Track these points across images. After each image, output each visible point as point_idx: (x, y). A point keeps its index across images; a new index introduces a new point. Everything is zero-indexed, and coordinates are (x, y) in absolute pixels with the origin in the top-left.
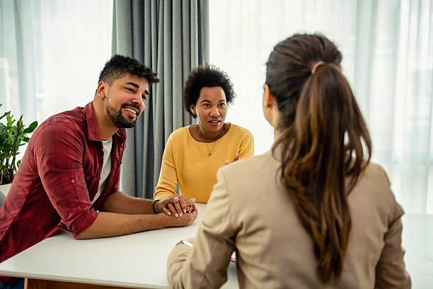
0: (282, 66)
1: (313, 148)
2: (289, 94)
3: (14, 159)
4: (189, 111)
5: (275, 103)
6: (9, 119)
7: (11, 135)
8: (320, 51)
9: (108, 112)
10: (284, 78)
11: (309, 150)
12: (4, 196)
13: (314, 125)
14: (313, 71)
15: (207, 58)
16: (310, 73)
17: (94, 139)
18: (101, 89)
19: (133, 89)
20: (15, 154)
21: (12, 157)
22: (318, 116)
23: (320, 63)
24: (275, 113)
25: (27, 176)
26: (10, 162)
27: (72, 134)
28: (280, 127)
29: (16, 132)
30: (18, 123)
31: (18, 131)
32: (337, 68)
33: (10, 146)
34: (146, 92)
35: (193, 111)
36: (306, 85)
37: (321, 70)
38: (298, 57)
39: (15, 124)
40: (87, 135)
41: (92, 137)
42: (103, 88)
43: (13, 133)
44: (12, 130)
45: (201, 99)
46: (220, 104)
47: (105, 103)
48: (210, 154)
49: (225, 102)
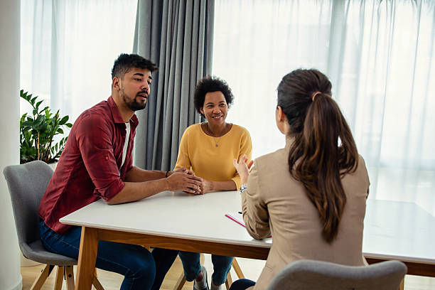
0: (291, 94)
1: (317, 151)
2: (297, 114)
4: (200, 112)
5: (286, 119)
6: (48, 112)
7: (49, 126)
8: (317, 84)
9: (125, 100)
10: (294, 103)
11: (314, 153)
12: (52, 171)
13: (317, 137)
14: (313, 99)
15: (210, 71)
16: (311, 100)
17: (118, 122)
18: (115, 84)
19: (140, 78)
22: (320, 130)
23: (318, 93)
24: (286, 126)
25: (71, 157)
28: (290, 134)
29: (53, 123)
30: (56, 116)
31: (55, 122)
32: (329, 96)
33: (48, 134)
34: (150, 78)
35: (202, 112)
36: (309, 110)
37: (319, 98)
38: (301, 88)
39: (52, 117)
41: (117, 121)
42: (117, 83)
43: (51, 124)
44: (50, 122)
45: (206, 102)
46: (221, 105)
47: (121, 94)
48: (217, 146)
49: (225, 103)
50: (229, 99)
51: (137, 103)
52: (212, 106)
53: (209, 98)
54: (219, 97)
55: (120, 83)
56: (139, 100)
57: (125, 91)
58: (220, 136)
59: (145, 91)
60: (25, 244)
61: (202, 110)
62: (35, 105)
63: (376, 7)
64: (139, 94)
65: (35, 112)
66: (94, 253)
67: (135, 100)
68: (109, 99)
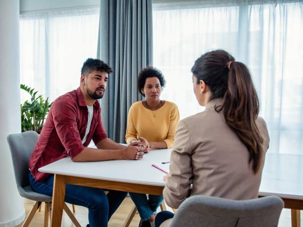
3: (43, 122)
4: (141, 92)
6: (41, 99)
7: (42, 108)
14: (229, 67)
17: (83, 106)
18: (82, 80)
19: (99, 78)
20: (43, 119)
21: (42, 121)
26: (41, 123)
27: (71, 104)
29: (45, 106)
30: (46, 102)
31: (46, 106)
33: (41, 114)
34: (106, 78)
35: (143, 92)
39: (44, 102)
40: (78, 104)
41: (81, 104)
42: (83, 79)
43: (43, 107)
44: (42, 105)
45: (146, 84)
46: (157, 87)
47: (85, 87)
48: (154, 116)
49: (160, 85)
50: (162, 83)
51: (97, 95)
52: (150, 87)
53: (148, 81)
54: (156, 81)
55: (85, 80)
56: (98, 93)
57: (88, 86)
58: (156, 110)
59: (101, 87)
60: (20, 187)
61: (143, 91)
62: (33, 95)
63: (272, 12)
64: (97, 89)
65: (32, 99)
66: (63, 193)
67: (95, 93)
68: (78, 89)
